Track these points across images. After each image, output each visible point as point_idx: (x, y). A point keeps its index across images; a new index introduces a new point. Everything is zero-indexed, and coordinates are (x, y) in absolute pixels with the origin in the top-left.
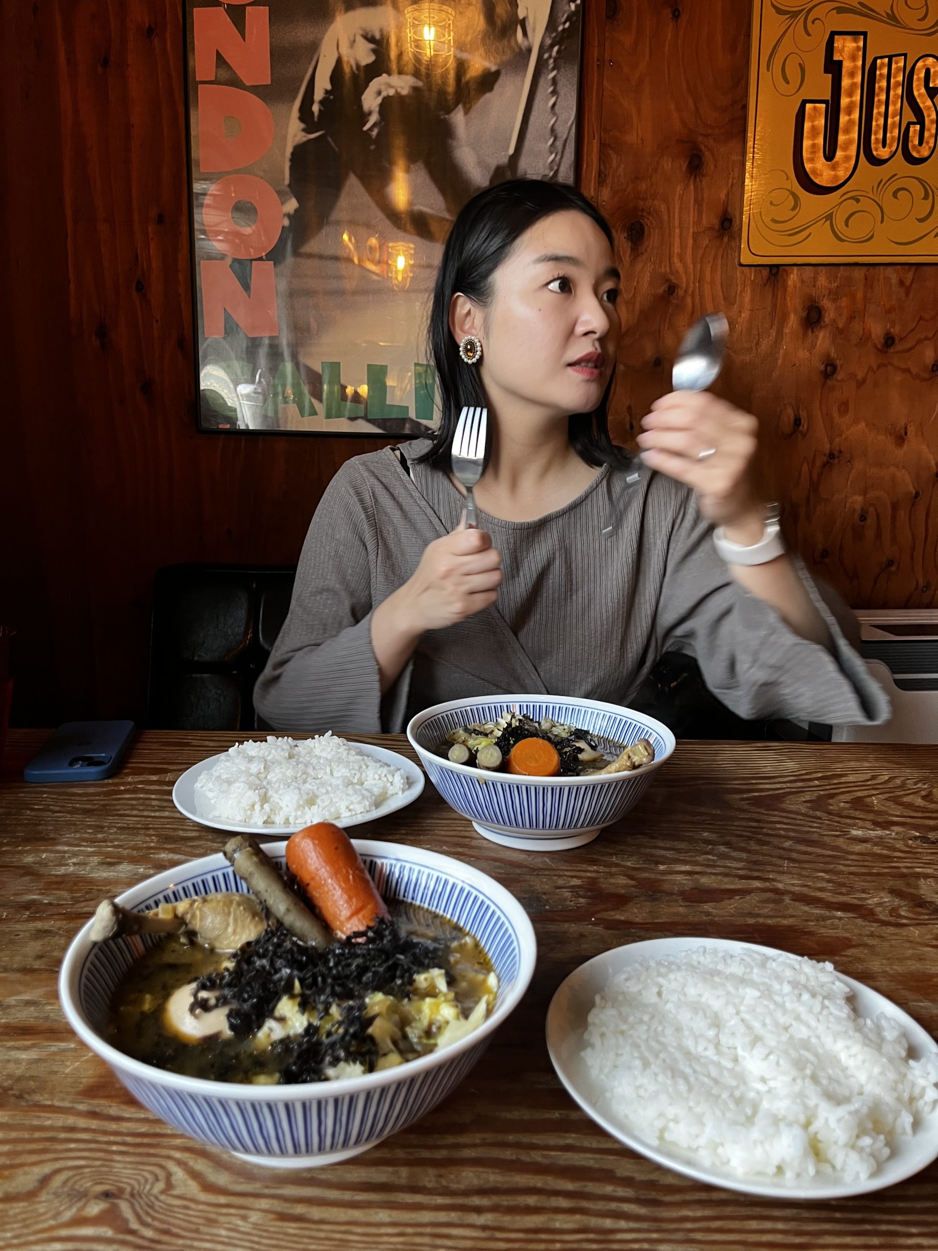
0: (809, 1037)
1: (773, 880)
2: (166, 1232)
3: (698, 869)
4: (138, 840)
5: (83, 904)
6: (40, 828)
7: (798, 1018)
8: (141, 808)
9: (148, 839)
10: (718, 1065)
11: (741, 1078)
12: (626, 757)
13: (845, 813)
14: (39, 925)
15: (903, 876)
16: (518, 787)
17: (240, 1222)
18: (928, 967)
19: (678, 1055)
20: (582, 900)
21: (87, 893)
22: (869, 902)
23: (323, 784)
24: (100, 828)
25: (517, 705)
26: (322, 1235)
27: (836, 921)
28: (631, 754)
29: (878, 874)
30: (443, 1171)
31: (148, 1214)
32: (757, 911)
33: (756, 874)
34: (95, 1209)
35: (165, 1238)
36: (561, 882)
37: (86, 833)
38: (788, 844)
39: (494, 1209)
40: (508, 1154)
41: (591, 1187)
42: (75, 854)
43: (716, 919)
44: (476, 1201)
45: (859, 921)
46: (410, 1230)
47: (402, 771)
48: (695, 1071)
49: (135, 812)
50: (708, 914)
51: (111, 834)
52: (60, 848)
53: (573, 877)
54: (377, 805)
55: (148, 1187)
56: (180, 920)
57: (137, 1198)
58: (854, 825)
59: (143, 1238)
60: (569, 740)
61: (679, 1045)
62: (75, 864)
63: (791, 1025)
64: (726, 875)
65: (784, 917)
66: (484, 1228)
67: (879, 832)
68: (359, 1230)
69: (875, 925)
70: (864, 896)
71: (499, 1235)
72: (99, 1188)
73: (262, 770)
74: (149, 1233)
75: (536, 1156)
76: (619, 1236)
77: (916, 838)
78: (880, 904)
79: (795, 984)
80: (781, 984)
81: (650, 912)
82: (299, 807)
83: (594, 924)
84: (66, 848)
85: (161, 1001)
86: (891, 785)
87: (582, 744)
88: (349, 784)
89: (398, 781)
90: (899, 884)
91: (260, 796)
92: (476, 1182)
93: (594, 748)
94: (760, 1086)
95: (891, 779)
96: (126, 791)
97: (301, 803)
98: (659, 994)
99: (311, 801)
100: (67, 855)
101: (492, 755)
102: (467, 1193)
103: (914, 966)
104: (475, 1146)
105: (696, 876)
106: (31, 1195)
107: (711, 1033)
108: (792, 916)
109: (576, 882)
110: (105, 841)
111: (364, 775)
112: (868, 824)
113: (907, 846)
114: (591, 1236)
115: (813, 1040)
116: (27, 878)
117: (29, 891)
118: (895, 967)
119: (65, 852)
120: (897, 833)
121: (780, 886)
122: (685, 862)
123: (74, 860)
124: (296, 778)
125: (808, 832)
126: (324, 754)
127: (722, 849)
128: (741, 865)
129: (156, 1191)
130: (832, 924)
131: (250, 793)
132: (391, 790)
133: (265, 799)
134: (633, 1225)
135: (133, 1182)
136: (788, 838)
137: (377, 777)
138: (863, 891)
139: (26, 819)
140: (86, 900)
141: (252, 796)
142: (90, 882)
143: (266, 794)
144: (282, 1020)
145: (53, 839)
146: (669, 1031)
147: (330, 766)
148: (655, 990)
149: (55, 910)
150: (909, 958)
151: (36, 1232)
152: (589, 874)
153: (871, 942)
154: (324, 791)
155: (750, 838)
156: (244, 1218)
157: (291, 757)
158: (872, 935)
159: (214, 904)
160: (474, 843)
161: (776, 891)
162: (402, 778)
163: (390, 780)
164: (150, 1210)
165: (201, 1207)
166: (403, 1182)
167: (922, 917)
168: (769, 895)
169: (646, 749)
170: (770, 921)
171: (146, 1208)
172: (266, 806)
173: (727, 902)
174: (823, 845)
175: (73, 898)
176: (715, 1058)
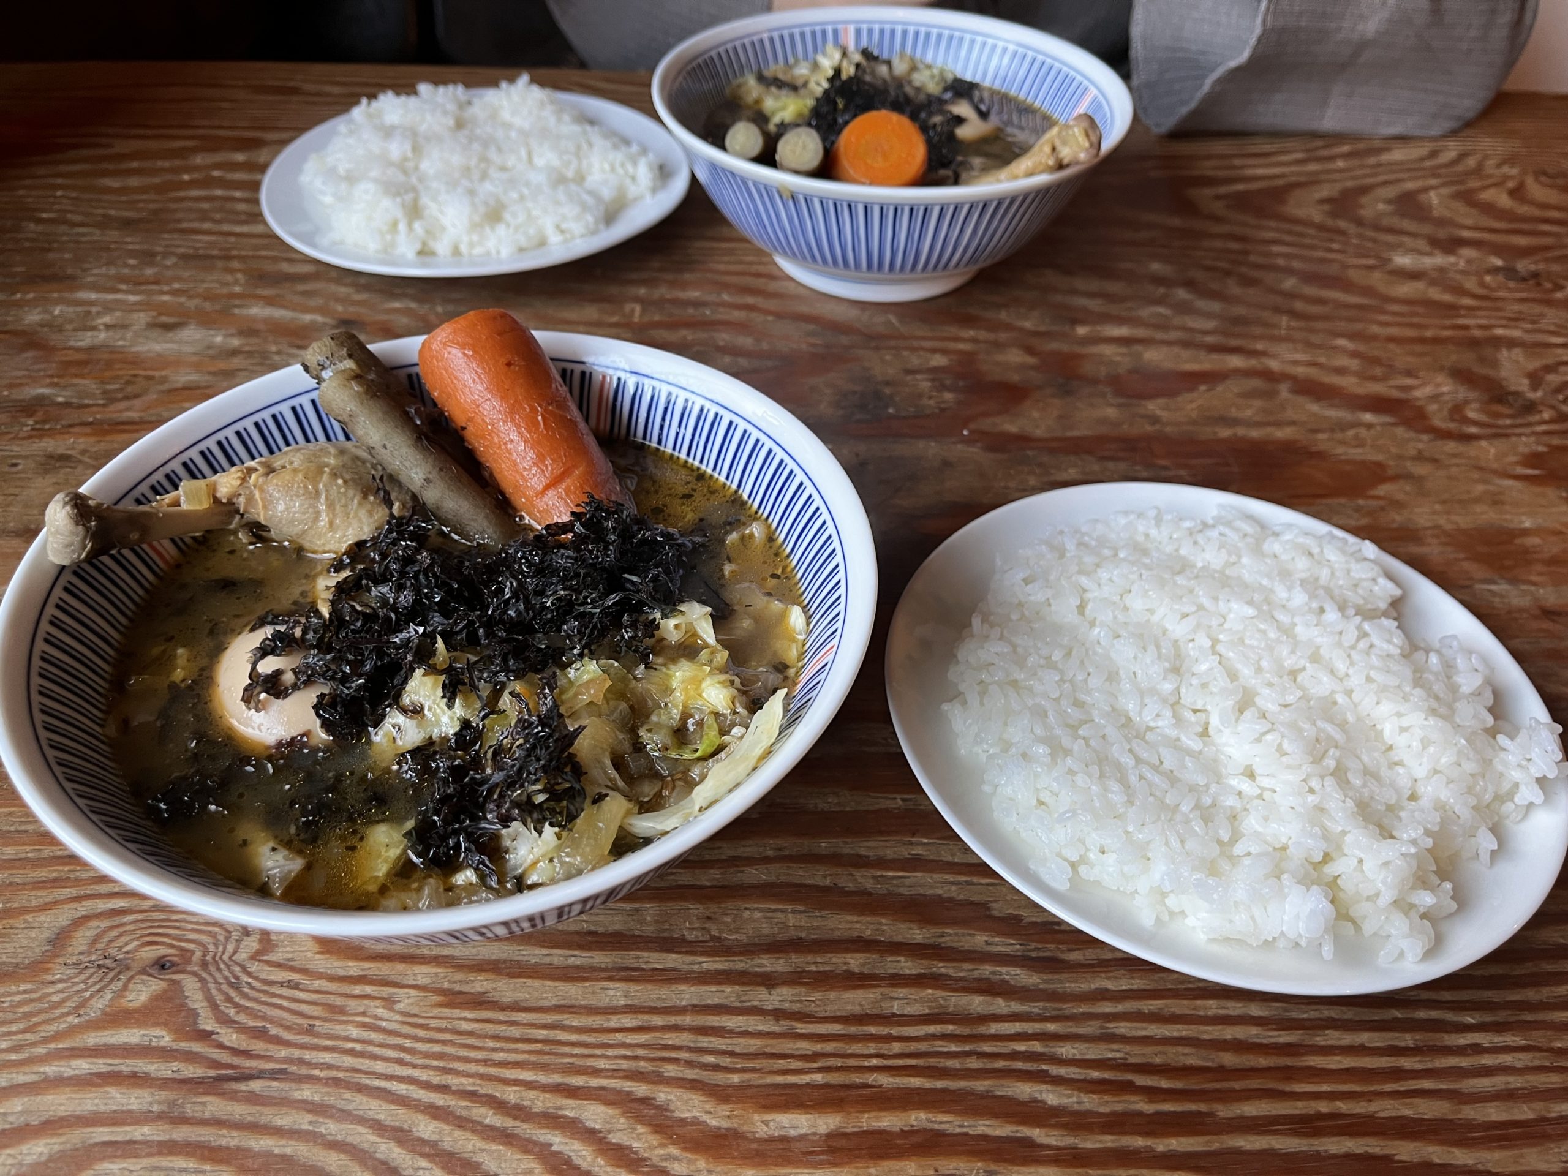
0: (1333, 692)
1: (1263, 354)
2: (260, 1034)
3: (1140, 332)
4: (211, 281)
5: (123, 405)
6: (51, 256)
7: (1315, 658)
8: (218, 216)
9: (229, 278)
10: (1175, 745)
11: (1213, 769)
12: (1047, 149)
13: (1385, 222)
14: (50, 445)
15: (1474, 343)
16: (850, 206)
17: (381, 1012)
18: (1508, 517)
19: (1110, 731)
20: (948, 396)
21: (128, 383)
22: (1417, 393)
23: (512, 183)
24: (148, 257)
25: (852, 29)
26: (515, 1032)
27: (1363, 432)
28: (1057, 143)
29: (1436, 341)
30: (713, 908)
31: (229, 999)
32: (1234, 413)
33: (1234, 342)
34: (142, 992)
35: (258, 1046)
36: (915, 361)
37: (126, 265)
38: (1289, 283)
39: (795, 979)
40: (820, 876)
41: (953, 936)
42: (108, 308)
43: (1168, 429)
44: (766, 963)
45: (1400, 431)
46: (658, 1020)
47: (651, 155)
48: (1138, 760)
49: (207, 226)
50: (1154, 420)
51: (167, 267)
52: (83, 295)
53: (934, 351)
54: (610, 217)
55: (230, 948)
56: (227, 508)
57: (212, 969)
58: (1399, 245)
59: (221, 1046)
60: (941, 102)
61: (1114, 709)
62: (108, 327)
63: (1304, 669)
64: (1186, 344)
65: (1278, 424)
66: (778, 1014)
67: (1439, 260)
68: (575, 1021)
69: (1425, 437)
70: (1409, 381)
71: (801, 1028)
72: (150, 953)
73: (409, 154)
74: (230, 1037)
75: (865, 880)
76: (994, 1028)
77: (1496, 270)
78: (1435, 398)
79: (1311, 585)
80: (1290, 589)
81: (1060, 417)
82: (475, 227)
83: (968, 441)
84: (93, 296)
85: (203, 662)
86: (1460, 168)
87: (962, 109)
88: (559, 180)
89: (644, 173)
90: (1467, 359)
91: (403, 205)
92: (766, 929)
93: (983, 115)
94: (1246, 786)
95: (1462, 156)
96: (192, 184)
97: (477, 219)
98: (1081, 608)
99: (494, 215)
100: (94, 309)
101: (804, 147)
102: (751, 949)
103: (1485, 515)
104: (767, 860)
105: (1138, 348)
106: (37, 968)
107: (1167, 687)
108: (1293, 423)
109: (939, 361)
110: (157, 282)
111: (585, 163)
112: (1422, 244)
113: (1482, 284)
114: (950, 1028)
115: (1340, 699)
116: (30, 354)
117: (34, 380)
118: (1454, 518)
119: (92, 303)
120: (1469, 261)
121: (1274, 365)
122: (1120, 321)
123: (107, 319)
124: (468, 169)
125: (1323, 261)
126: (518, 121)
127: (1182, 294)
128: (1210, 325)
129: (242, 956)
130: (1356, 437)
131: (386, 203)
132: (633, 190)
133: (414, 212)
134: (1016, 1007)
135: (205, 939)
136: (1290, 272)
137: (607, 166)
138: (1409, 373)
139: (27, 239)
140: (127, 398)
141: (389, 208)
142: (133, 363)
143: (416, 200)
144: (416, 711)
145: (72, 278)
146: (1094, 682)
147: (527, 145)
148: (1075, 602)
149: (74, 416)
150: (1477, 500)
151: (46, 1040)
152: (961, 346)
153: (1420, 469)
154: (514, 195)
155: (1228, 273)
156: (389, 1002)
157: (460, 125)
158: (1420, 457)
159: (287, 476)
160: (773, 286)
161: (1268, 375)
162: (651, 169)
163: (631, 170)
164: (232, 993)
165: (317, 984)
166: (649, 930)
167: (1501, 422)
168: (1256, 383)
169: (1087, 135)
170: (1255, 434)
171: (225, 987)
172: (417, 225)
173: (1188, 396)
174: (1347, 286)
175: (105, 392)
176: (1173, 733)
